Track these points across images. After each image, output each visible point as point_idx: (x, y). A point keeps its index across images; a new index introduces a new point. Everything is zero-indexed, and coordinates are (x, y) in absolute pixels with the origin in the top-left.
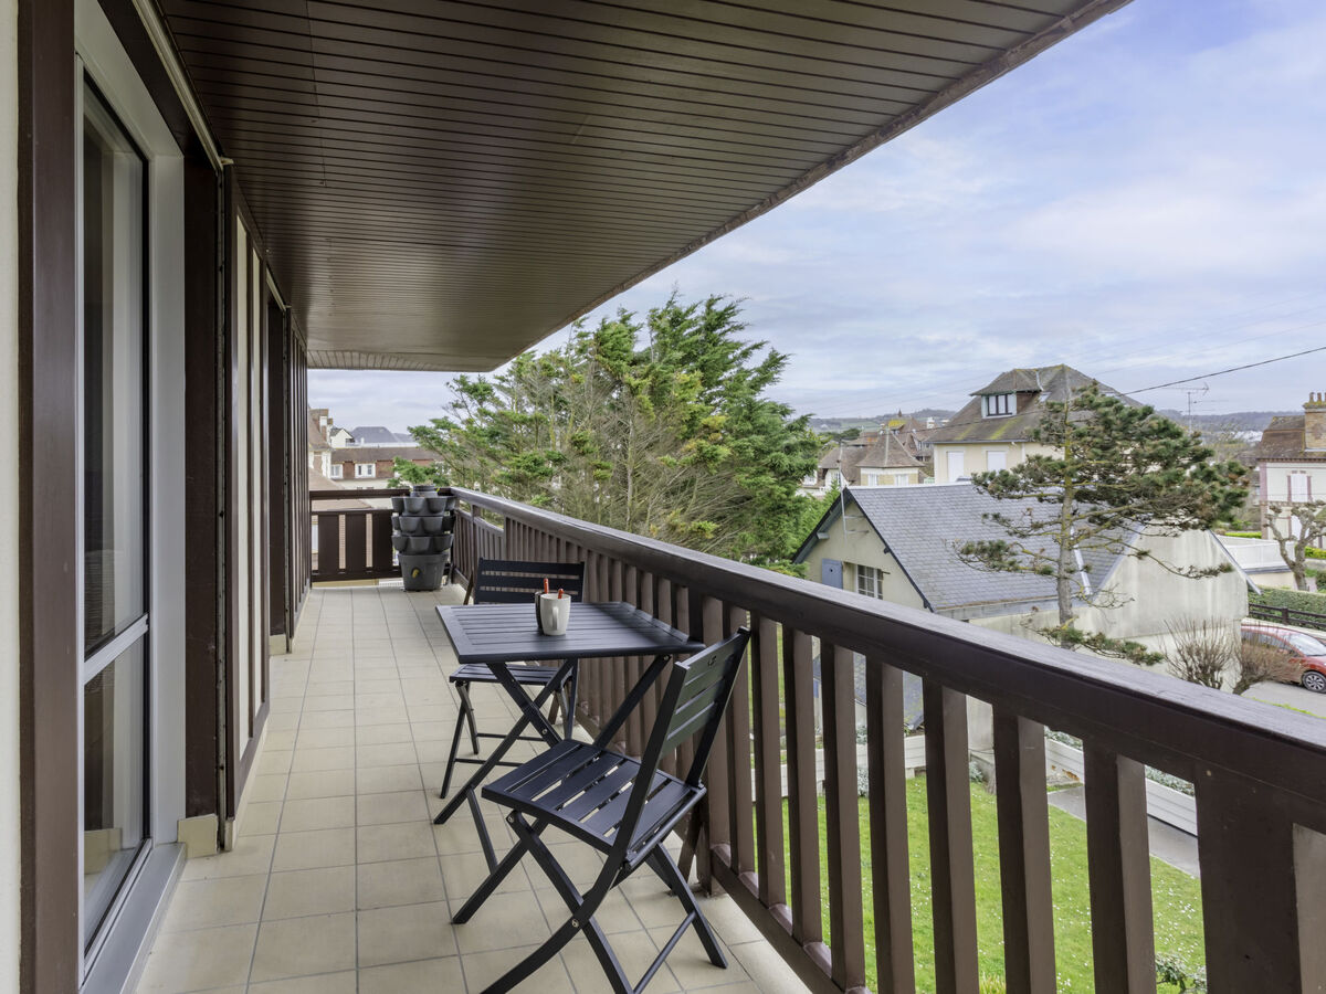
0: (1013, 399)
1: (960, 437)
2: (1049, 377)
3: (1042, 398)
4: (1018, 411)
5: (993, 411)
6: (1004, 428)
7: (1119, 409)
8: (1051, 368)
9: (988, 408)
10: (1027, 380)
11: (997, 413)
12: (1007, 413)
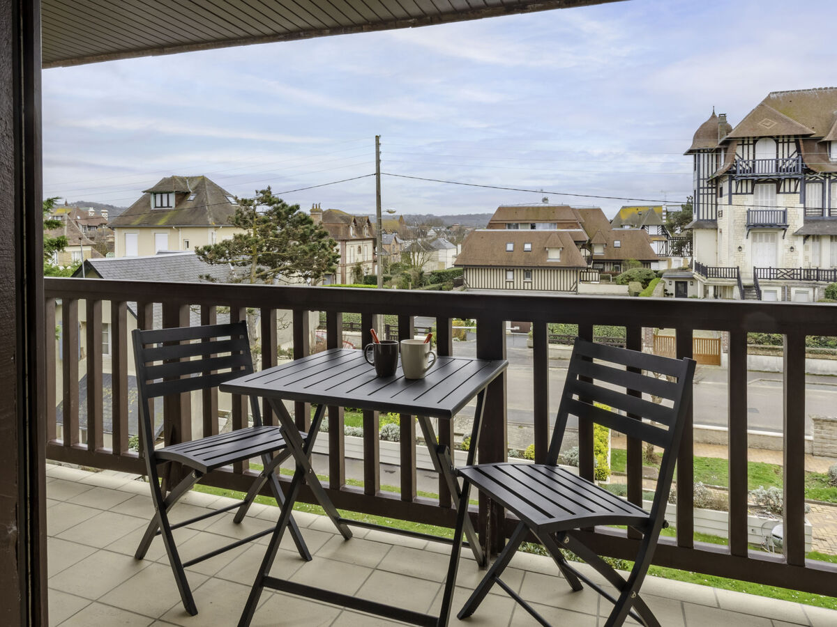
0: (172, 198)
1: (136, 222)
2: (195, 183)
3: (192, 198)
4: (176, 205)
5: (159, 204)
6: (167, 217)
7: (284, 205)
8: (196, 178)
9: (155, 202)
10: (181, 184)
11: (162, 206)
12: (168, 206)
